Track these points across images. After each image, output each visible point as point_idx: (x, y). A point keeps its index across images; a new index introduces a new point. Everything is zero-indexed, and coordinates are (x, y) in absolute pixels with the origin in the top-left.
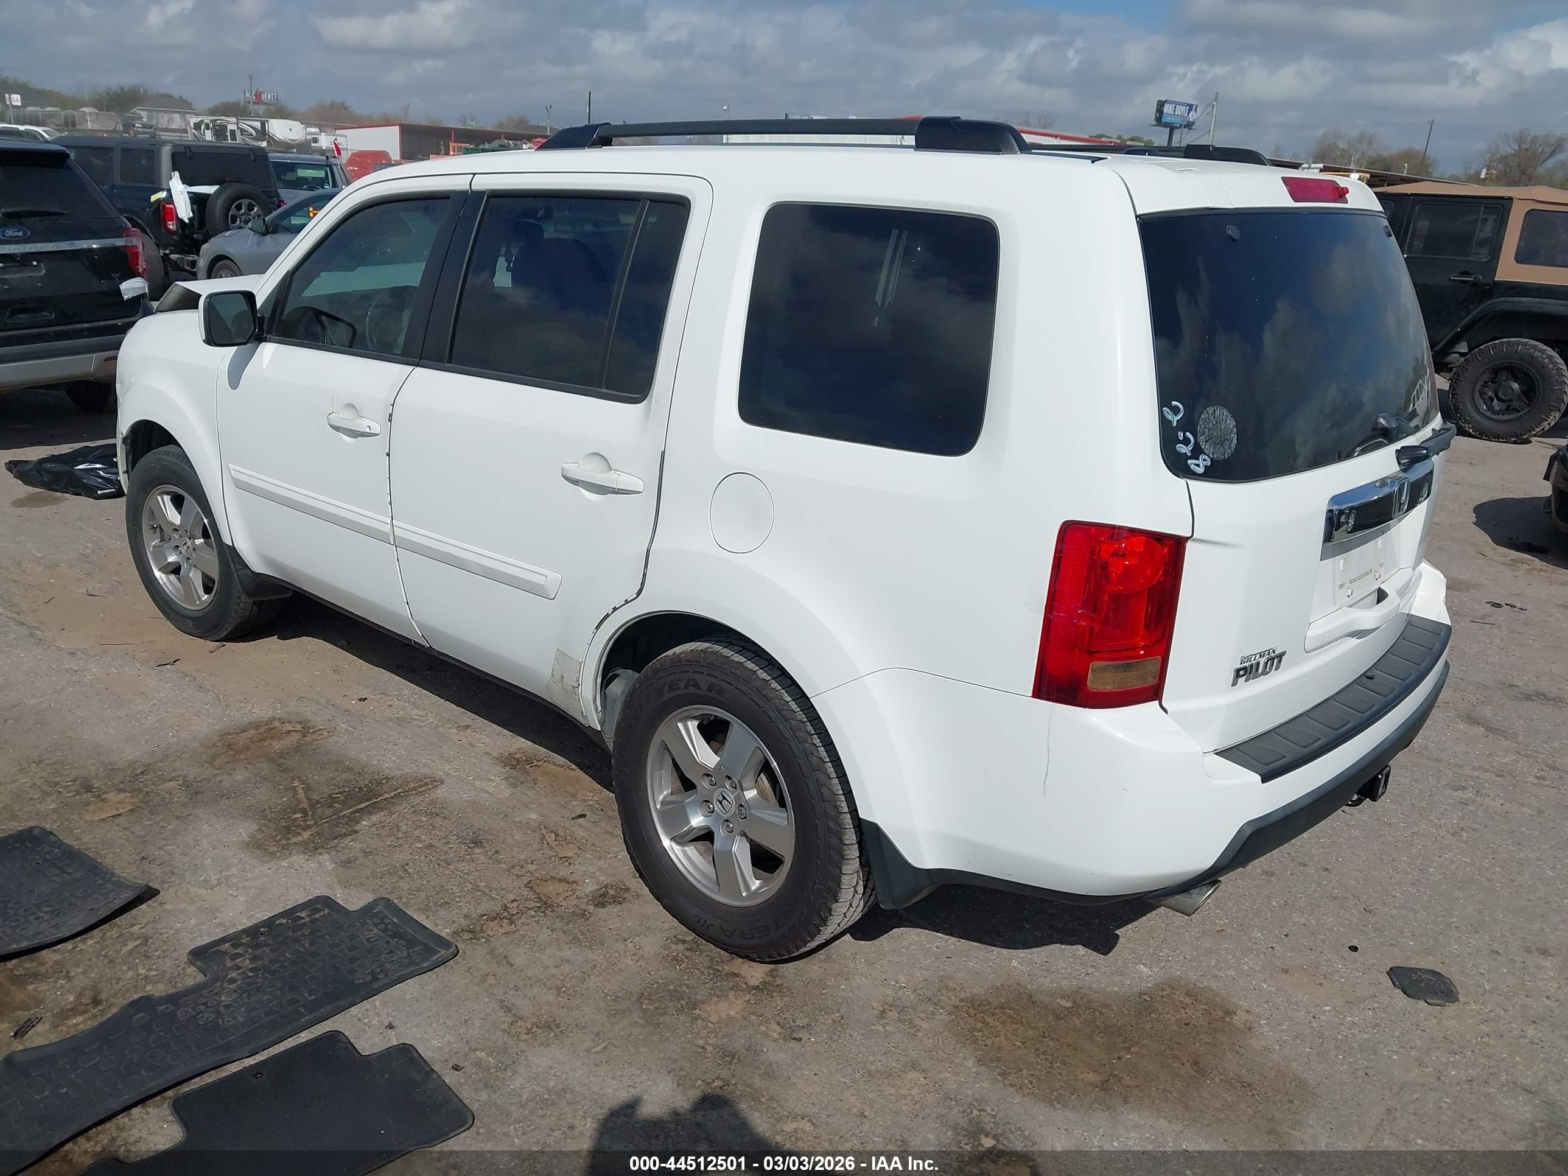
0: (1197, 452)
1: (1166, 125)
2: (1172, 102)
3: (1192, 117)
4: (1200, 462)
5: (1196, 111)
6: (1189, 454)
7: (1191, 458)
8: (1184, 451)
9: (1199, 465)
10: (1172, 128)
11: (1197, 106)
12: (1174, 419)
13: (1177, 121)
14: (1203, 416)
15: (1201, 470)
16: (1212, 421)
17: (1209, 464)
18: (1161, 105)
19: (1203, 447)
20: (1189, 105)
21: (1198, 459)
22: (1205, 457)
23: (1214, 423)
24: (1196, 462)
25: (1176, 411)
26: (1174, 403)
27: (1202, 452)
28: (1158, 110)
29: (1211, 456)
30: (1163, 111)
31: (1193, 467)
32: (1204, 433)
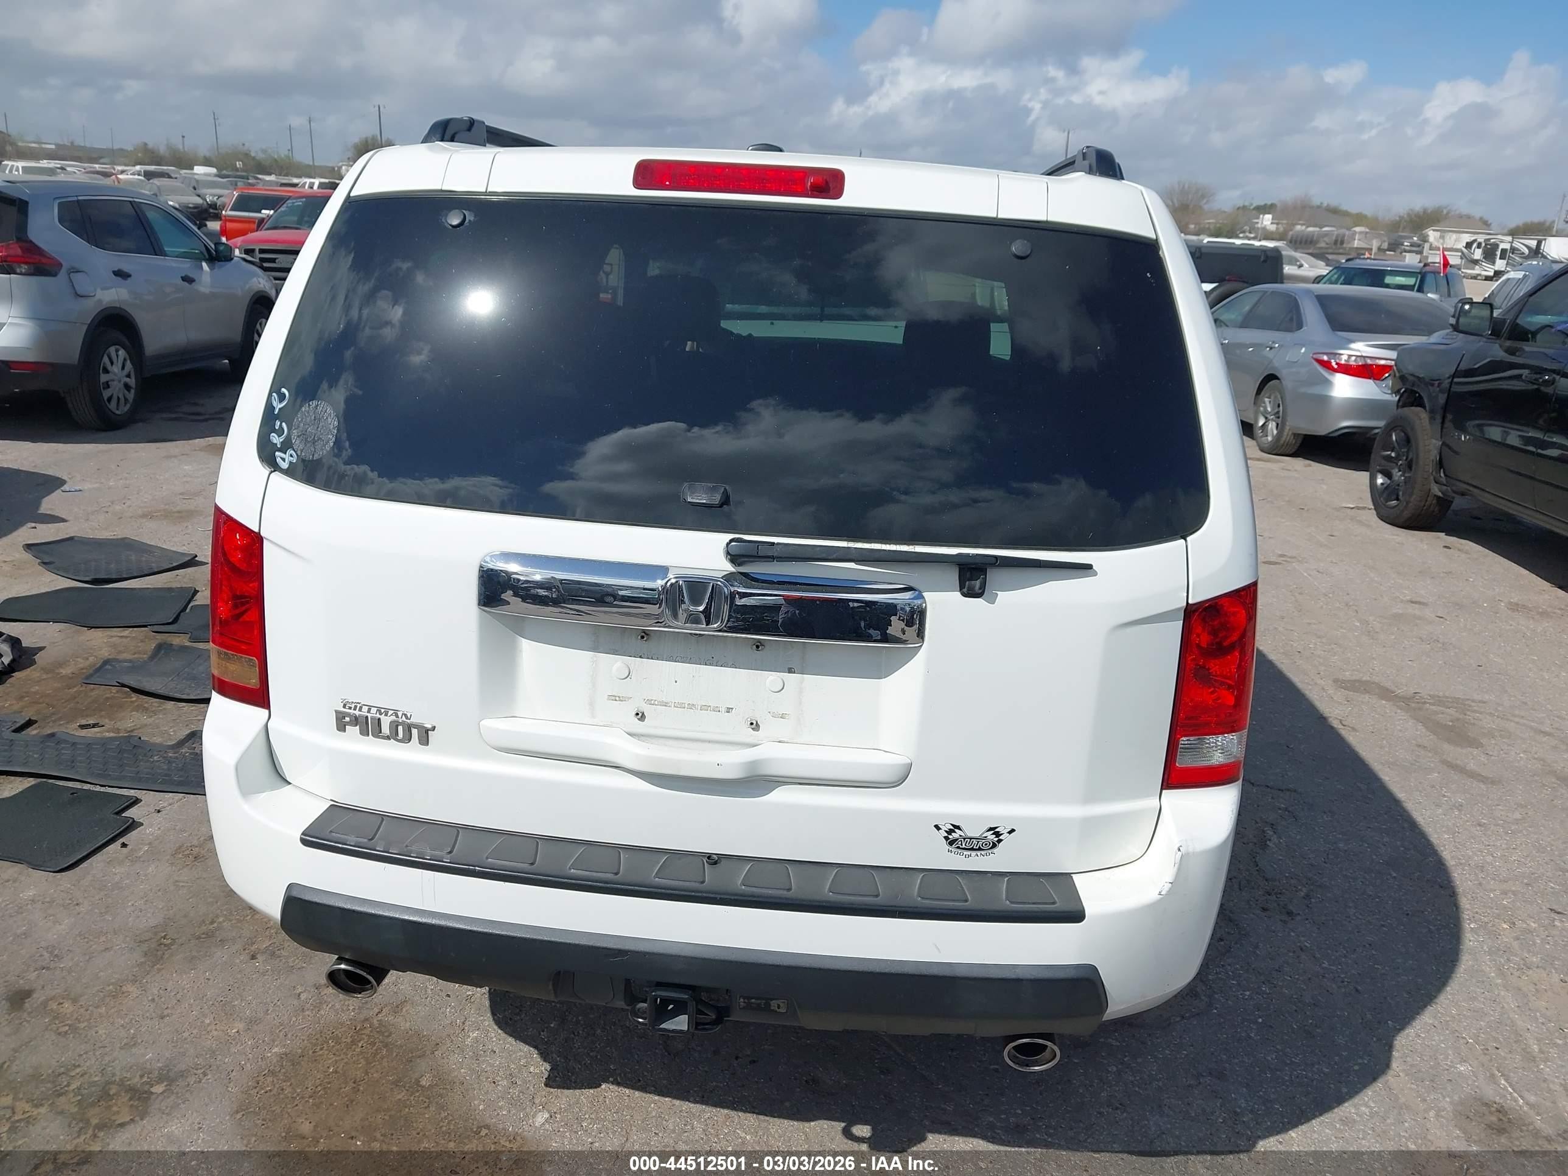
0: (286, 446)
4: (286, 457)
6: (279, 446)
7: (280, 450)
8: (275, 442)
9: (285, 459)
12: (278, 406)
14: (303, 409)
15: (285, 465)
16: (311, 417)
17: (295, 461)
19: (294, 441)
21: (285, 453)
22: (292, 452)
23: (313, 418)
24: (283, 455)
25: (282, 397)
26: (283, 390)
27: (291, 447)
29: (299, 452)
31: (279, 460)
32: (299, 427)
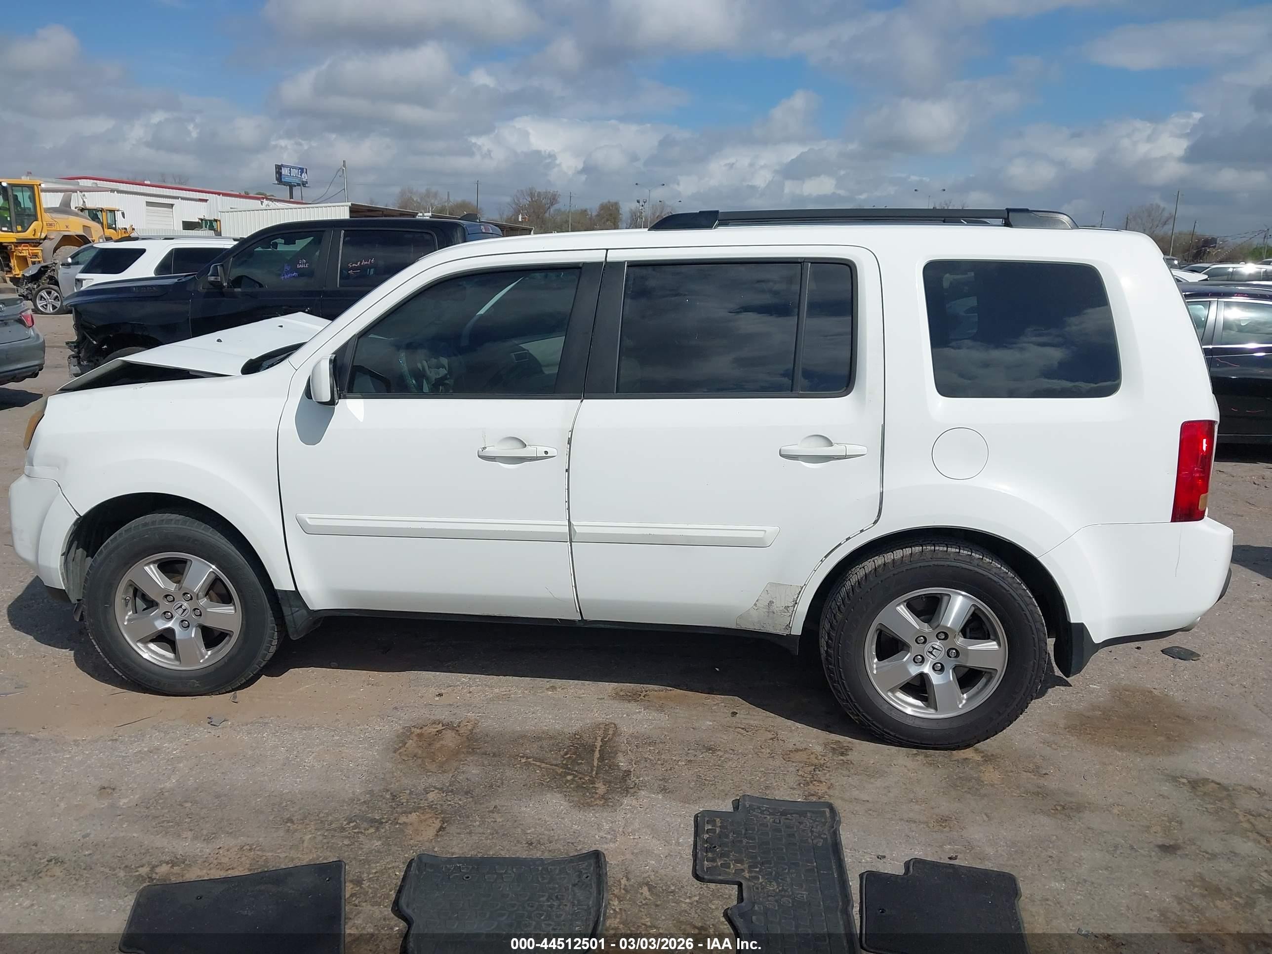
1: (286, 184)
2: (287, 167)
3: (305, 177)
5: (306, 173)
10: (291, 187)
11: (306, 169)
13: (295, 181)
18: (279, 168)
20: (300, 168)
28: (277, 173)
30: (281, 173)
